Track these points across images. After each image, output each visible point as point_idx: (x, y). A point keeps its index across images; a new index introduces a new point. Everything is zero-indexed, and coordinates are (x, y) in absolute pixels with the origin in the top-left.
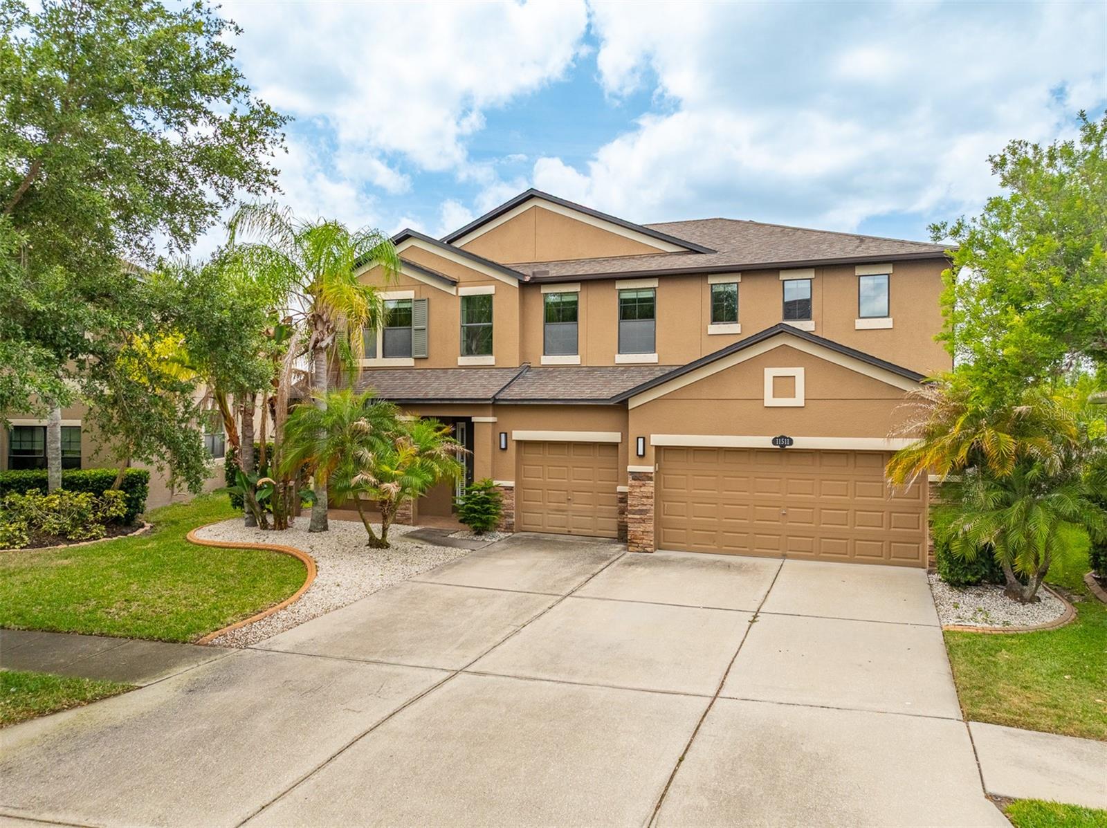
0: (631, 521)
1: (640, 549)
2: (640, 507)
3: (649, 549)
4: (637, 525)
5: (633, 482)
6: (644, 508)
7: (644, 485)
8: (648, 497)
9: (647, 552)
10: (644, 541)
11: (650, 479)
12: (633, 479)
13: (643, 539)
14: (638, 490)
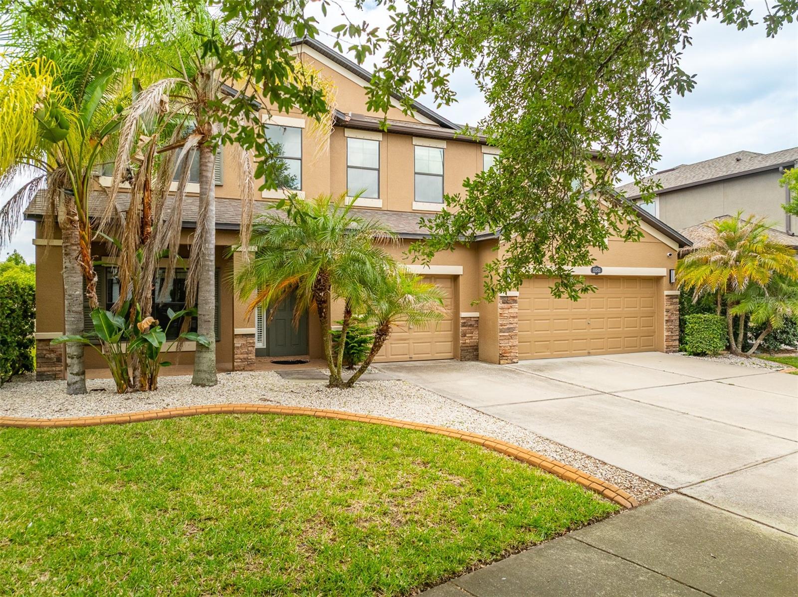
0: (502, 338)
1: (509, 361)
2: (508, 326)
3: (515, 360)
4: (506, 341)
5: (503, 305)
6: (512, 326)
7: (511, 307)
8: (514, 317)
9: (514, 363)
10: (512, 354)
11: (515, 302)
12: (503, 303)
13: (511, 352)
14: (507, 312)
